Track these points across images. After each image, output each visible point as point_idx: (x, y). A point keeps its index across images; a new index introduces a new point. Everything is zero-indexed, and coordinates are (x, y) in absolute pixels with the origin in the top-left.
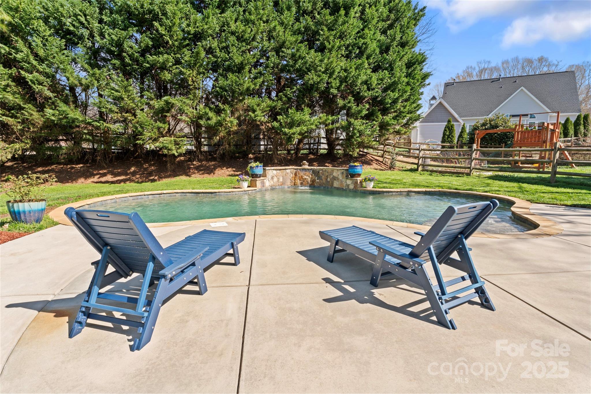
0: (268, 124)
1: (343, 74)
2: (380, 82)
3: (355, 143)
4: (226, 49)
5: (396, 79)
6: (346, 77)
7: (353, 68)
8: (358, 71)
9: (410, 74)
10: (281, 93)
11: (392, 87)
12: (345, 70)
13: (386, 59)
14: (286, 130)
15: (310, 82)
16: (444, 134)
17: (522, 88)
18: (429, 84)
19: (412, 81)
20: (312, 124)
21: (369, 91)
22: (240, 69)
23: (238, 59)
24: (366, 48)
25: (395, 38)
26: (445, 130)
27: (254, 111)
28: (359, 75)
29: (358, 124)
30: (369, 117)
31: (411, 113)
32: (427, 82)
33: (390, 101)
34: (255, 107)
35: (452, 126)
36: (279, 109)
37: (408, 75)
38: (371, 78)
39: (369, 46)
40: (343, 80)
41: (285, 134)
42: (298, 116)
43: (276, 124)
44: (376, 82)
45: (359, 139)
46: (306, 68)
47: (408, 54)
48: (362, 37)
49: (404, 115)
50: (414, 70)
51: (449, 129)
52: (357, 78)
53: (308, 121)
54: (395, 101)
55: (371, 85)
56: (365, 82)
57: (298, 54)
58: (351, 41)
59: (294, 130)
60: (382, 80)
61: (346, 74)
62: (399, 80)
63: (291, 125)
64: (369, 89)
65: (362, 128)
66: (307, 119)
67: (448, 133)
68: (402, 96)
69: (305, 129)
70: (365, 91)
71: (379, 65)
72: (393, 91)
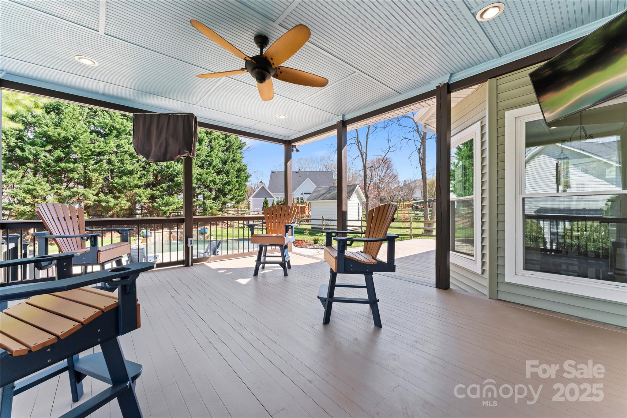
0: (149, 204)
1: (199, 177)
2: (221, 180)
3: (208, 213)
4: (121, 161)
5: (230, 180)
6: (201, 179)
7: (204, 174)
8: (207, 175)
9: (239, 176)
10: (159, 187)
11: (228, 183)
12: (200, 175)
13: (225, 168)
14: (163, 208)
15: (178, 182)
16: (263, 206)
17: (308, 178)
18: (250, 181)
19: (240, 180)
20: (180, 204)
21: (215, 185)
22: (131, 173)
23: (130, 168)
24: (213, 162)
25: (229, 158)
26: (264, 204)
27: (140, 197)
28: (208, 177)
29: (209, 203)
30: (215, 199)
31: (240, 196)
32: (249, 179)
33: (227, 191)
34: (142, 194)
35: (267, 201)
36: (157, 195)
37: (238, 177)
38: (215, 179)
39: (214, 161)
40: (199, 180)
41: (162, 210)
42: (171, 200)
43: (155, 204)
44: (218, 181)
45: (210, 211)
46: (176, 173)
47: (237, 166)
48: (210, 156)
49: (236, 197)
50: (241, 174)
51: (266, 202)
52: (207, 179)
53: (177, 202)
54: (230, 191)
55: (216, 182)
56: (212, 181)
57: (170, 165)
58: (203, 158)
59: (167, 208)
60: (222, 179)
61: (200, 177)
62: (232, 180)
63: (166, 204)
64: (215, 184)
65: (211, 205)
66: (176, 201)
67: (265, 205)
68: (234, 188)
69: (175, 207)
70: (213, 185)
71: (221, 170)
72: (228, 185)
